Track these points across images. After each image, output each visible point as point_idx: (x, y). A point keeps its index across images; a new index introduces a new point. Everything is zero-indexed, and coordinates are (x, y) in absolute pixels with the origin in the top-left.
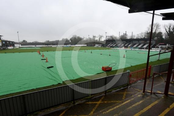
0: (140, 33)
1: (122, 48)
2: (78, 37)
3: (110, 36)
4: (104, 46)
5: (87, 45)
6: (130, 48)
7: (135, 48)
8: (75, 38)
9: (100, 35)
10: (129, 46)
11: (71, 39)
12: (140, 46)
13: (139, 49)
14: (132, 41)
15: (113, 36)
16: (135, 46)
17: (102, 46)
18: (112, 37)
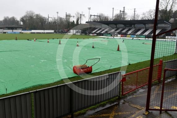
0: (148, 11)
1: (117, 36)
2: (37, 15)
3: (97, 16)
4: (86, 34)
5: (55, 32)
6: (130, 36)
7: (138, 36)
8: (31, 17)
9: (78, 13)
10: (130, 32)
11: (22, 20)
12: (147, 33)
13: (146, 38)
14: (134, 24)
15: (102, 15)
16: (139, 33)
17: (82, 33)
18: (100, 16)
